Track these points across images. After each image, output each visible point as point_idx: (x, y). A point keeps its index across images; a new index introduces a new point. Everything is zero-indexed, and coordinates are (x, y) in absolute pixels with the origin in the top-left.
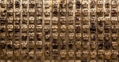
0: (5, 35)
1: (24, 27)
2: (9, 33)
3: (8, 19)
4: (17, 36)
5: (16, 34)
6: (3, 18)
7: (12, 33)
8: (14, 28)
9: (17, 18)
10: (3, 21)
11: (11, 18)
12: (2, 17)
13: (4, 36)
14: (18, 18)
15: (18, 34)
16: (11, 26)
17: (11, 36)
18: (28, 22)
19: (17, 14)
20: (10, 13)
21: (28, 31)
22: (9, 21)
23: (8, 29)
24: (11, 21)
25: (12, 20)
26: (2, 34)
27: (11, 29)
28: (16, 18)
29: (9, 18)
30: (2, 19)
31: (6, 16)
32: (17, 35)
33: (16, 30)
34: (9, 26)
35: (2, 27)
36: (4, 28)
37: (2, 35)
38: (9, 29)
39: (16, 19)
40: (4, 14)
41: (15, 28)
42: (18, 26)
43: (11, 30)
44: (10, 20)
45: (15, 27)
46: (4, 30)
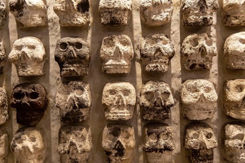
0: (88, 145)
1: (202, 91)
2: (115, 133)
3: (106, 50)
4: (161, 151)
5: (158, 137)
6: (79, 45)
7: (131, 131)
8: (143, 100)
9: (160, 44)
10: (80, 59)
11: (125, 43)
12: (73, 40)
13: (84, 151)
14: (165, 43)
15: (168, 134)
16: (126, 92)
17: (129, 148)
18: (214, 67)
19: (159, 18)
20: (117, 10)
21: (215, 117)
22: (110, 62)
23: (106, 108)
24: (123, 62)
25: (127, 56)
26: (72, 138)
27: (129, 106)
28: (156, 40)
29: (112, 45)
30: (71, 48)
31: (89, 35)
32: (162, 142)
33: (158, 112)
34: (113, 92)
35: (72, 95)
36: (82, 105)
37: (72, 144)
38: (113, 109)
39: (158, 50)
40: (81, 19)
41: (147, 104)
42: (168, 89)
43: (126, 114)
44: (118, 54)
45: (147, 93)
46: (84, 112)
